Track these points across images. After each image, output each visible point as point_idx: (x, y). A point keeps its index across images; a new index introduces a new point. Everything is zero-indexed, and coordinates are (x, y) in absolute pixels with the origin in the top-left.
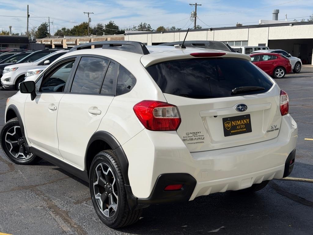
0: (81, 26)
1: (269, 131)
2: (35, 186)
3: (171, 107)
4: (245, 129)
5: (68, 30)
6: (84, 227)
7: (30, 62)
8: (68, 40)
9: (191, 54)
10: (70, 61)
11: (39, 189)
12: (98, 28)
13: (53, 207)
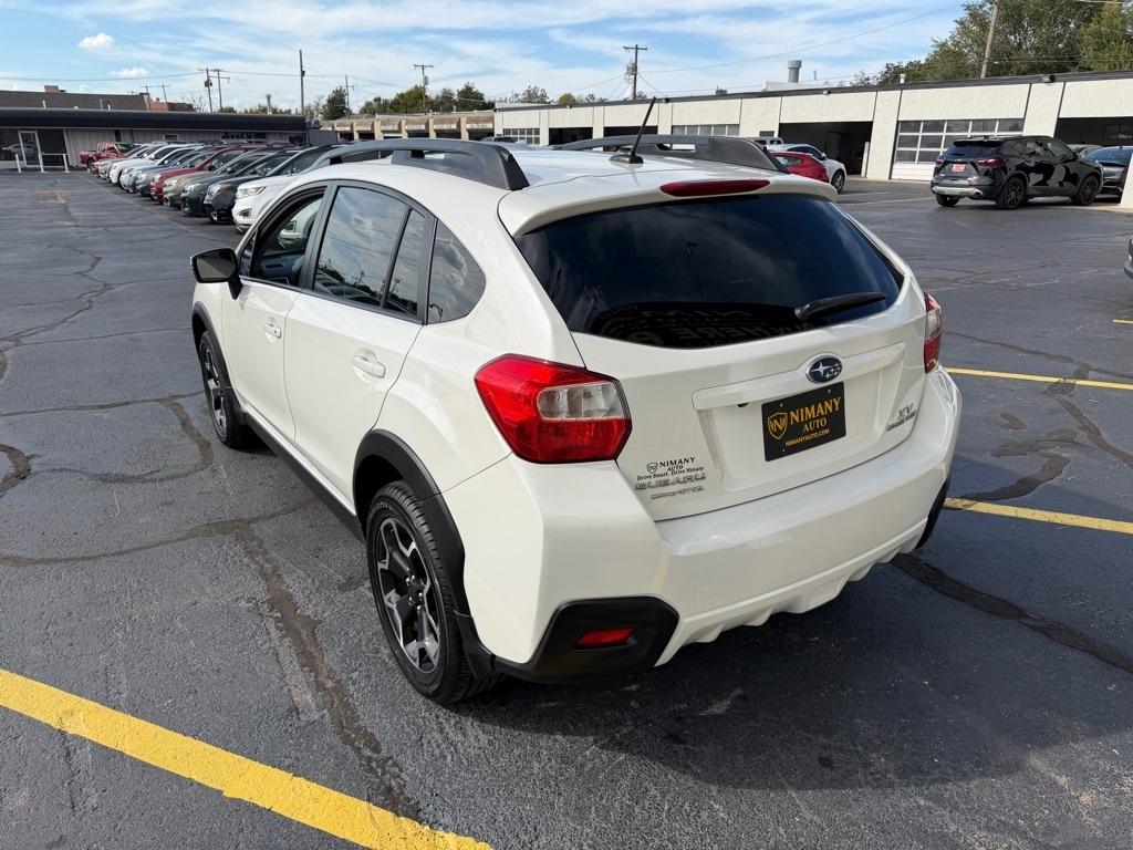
0: (410, 92)
1: (893, 426)
2: (249, 523)
3: (598, 383)
4: (827, 431)
5: (386, 101)
6: (352, 690)
7: (293, 172)
8: (383, 123)
11: (257, 533)
12: (444, 97)
13: (281, 603)
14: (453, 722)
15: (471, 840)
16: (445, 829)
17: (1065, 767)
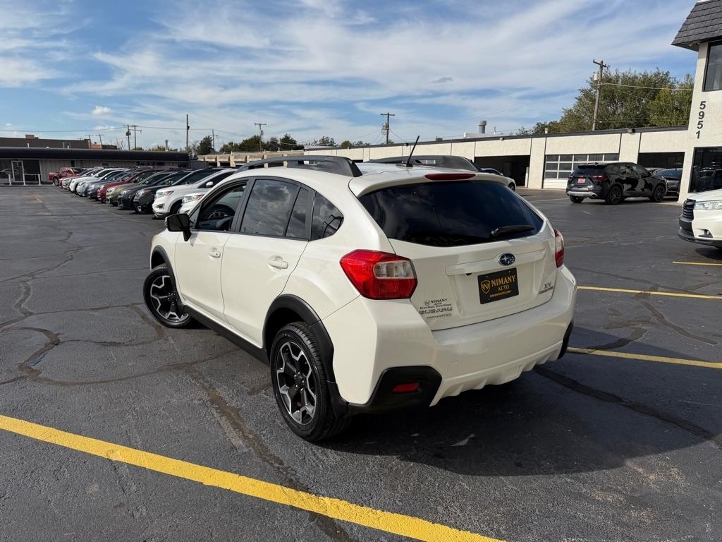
0: (251, 140)
1: (542, 292)
2: (192, 364)
3: (401, 261)
4: (509, 292)
5: (236, 145)
6: (263, 438)
7: (188, 183)
8: (236, 157)
9: (426, 176)
10: (238, 186)
11: (197, 369)
12: (272, 142)
13: (217, 401)
14: (320, 451)
15: (338, 500)
16: (323, 496)
17: (641, 465)
